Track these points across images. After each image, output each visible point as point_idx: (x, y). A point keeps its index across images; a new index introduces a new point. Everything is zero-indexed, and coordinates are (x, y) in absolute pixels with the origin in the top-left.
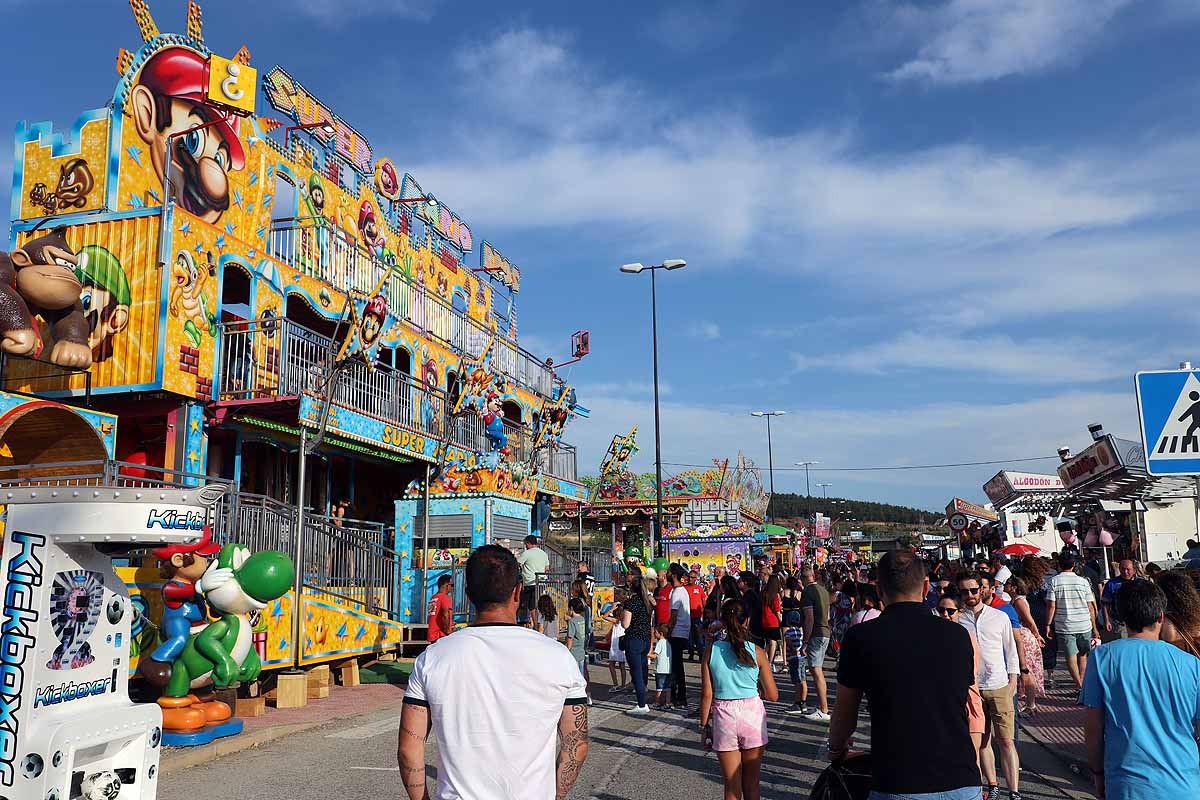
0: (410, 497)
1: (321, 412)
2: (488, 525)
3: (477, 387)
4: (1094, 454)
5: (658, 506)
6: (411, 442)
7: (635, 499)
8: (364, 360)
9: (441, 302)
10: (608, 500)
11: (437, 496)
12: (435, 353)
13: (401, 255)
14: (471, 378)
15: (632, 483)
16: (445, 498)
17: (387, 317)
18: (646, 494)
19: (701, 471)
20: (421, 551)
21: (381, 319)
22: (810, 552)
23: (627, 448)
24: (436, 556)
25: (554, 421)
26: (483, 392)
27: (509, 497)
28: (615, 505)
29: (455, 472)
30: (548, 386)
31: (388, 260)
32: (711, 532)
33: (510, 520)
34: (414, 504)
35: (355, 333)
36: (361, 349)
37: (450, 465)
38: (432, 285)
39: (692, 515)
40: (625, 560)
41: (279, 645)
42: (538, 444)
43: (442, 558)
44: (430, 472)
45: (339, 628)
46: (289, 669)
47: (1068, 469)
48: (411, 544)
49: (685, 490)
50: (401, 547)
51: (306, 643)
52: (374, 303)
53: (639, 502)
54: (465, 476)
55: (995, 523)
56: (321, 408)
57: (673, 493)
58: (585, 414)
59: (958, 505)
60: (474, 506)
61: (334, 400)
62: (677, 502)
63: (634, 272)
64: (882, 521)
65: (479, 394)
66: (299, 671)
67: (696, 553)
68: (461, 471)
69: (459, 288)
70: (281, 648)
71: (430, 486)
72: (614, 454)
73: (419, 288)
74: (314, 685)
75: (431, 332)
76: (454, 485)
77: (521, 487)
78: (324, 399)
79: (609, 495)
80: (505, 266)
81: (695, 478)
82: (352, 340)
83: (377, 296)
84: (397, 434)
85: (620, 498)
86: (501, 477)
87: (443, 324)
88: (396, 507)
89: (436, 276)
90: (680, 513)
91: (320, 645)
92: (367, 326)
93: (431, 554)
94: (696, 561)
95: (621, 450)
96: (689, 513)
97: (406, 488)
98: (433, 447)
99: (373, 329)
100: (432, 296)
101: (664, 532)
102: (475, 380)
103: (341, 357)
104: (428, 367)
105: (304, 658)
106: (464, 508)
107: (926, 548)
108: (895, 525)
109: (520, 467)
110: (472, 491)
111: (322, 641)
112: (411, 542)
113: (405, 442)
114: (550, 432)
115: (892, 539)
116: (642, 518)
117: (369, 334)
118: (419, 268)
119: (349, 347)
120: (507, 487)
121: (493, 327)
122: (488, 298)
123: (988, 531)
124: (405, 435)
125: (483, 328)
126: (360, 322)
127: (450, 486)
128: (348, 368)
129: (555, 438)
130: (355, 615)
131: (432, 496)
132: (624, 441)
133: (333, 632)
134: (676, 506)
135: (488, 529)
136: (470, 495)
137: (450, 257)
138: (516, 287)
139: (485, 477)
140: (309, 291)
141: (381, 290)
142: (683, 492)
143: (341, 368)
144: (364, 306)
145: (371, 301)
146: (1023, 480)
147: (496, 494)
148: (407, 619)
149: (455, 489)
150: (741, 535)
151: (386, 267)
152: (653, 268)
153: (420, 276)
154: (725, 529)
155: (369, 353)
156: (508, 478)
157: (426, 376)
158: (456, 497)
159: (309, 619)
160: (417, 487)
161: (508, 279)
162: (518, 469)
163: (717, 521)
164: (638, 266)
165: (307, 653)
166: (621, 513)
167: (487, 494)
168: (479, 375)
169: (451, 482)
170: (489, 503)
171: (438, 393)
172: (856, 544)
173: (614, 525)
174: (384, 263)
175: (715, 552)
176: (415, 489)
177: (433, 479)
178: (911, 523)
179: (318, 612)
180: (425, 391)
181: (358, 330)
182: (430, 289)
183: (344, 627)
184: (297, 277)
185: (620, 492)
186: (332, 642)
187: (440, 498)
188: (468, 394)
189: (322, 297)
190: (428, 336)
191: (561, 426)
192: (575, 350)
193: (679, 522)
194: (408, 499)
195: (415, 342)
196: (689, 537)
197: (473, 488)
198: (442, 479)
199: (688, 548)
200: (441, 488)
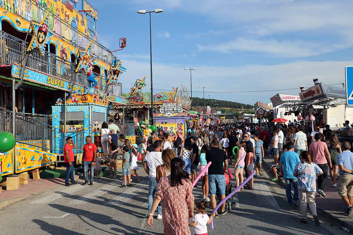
0: (58, 105)
1: (21, 71)
2: (90, 116)
3: (85, 62)
4: (314, 89)
5: (152, 105)
6: (59, 83)
7: (142, 102)
8: (38, 50)
9: (67, 24)
10: (132, 102)
11: (69, 104)
12: (66, 46)
13: (49, 3)
14: (82, 58)
15: (141, 96)
16: (73, 105)
17: (48, 33)
18: (147, 100)
19: (168, 92)
20: (63, 126)
21: (45, 34)
22: (205, 120)
23: (142, 84)
24: (69, 128)
25: (114, 74)
26: (88, 64)
27: (98, 105)
28: (135, 104)
29: (77, 95)
30: (110, 59)
31: (44, 6)
32: (171, 115)
33: (98, 113)
34: (60, 108)
35: (35, 40)
36: (37, 46)
37: (75, 92)
38: (62, 17)
39: (164, 108)
40: (140, 126)
41: (7, 166)
42: (108, 83)
43: (72, 129)
44: (66, 95)
45: (32, 158)
46: (11, 175)
47: (303, 94)
48: (59, 123)
49: (161, 99)
50: (55, 124)
51: (18, 164)
52: (42, 27)
53: (144, 103)
54: (81, 96)
55: (272, 110)
56: (21, 70)
57: (157, 100)
58: (125, 70)
59: (259, 104)
60: (85, 108)
61: (26, 67)
62: (158, 103)
63: (143, 13)
64: (229, 107)
65: (86, 64)
66: (16, 175)
67: (166, 123)
68: (79, 95)
69: (74, 18)
70: (8, 167)
71: (66, 100)
72: (137, 86)
73: (57, 18)
74: (22, 180)
75: (64, 37)
76: (76, 100)
77: (103, 100)
78: (22, 66)
79: (132, 100)
80: (92, 10)
81: (165, 94)
82: (34, 42)
83: (43, 24)
84: (53, 80)
85: (137, 101)
86: (95, 97)
87: (68, 34)
88: (53, 108)
89: (64, 13)
90: (159, 108)
91: (24, 164)
92: (39, 36)
93: (67, 127)
94: (166, 126)
95: (139, 85)
96: (163, 108)
97: (56, 101)
98: (67, 85)
99: (42, 38)
100: (63, 22)
101: (154, 115)
102: (84, 58)
103: (29, 49)
104: (63, 52)
105: (18, 170)
106: (80, 109)
107: (245, 118)
108: (233, 109)
109: (102, 93)
110: (84, 103)
111: (25, 163)
112: (59, 122)
113: (56, 83)
114: (113, 79)
115: (232, 114)
116: (145, 109)
117: (41, 40)
118: (57, 9)
119: (32, 45)
120: (97, 101)
121: (88, 35)
122: (86, 23)
123: (269, 113)
124: (56, 80)
125: (84, 35)
126: (37, 35)
127: (75, 100)
128: (32, 54)
129: (115, 81)
130: (38, 152)
131: (67, 104)
132: (140, 82)
133: (29, 159)
134: (158, 105)
135: (90, 117)
136: (83, 104)
137: (69, 5)
138: (96, 18)
139: (89, 97)
140: (11, 19)
141: (45, 21)
142: (160, 99)
143: (29, 54)
144: (38, 28)
145: (41, 26)
146: (285, 97)
147: (93, 104)
148: (58, 152)
149: (77, 102)
150: (183, 116)
151: (43, 9)
152: (150, 12)
153: (58, 13)
154: (177, 114)
155: (41, 48)
156: (98, 97)
157: (62, 55)
158: (77, 105)
159: (19, 155)
160: (61, 100)
161: (93, 15)
162: (102, 94)
163: (173, 110)
164: (144, 11)
165: (19, 168)
166: (137, 107)
167: (90, 104)
168: (85, 56)
169: (75, 99)
170: (90, 107)
171: (67, 63)
172: (220, 116)
173: (134, 111)
174: (42, 7)
175: (173, 122)
176: (60, 101)
177: (67, 98)
178: (239, 108)
179: (22, 152)
180: (62, 62)
181: (36, 38)
182: (62, 18)
183: (33, 157)
184: (5, 12)
185: (137, 99)
186: (29, 163)
187: (71, 105)
188: (82, 64)
189: (17, 21)
190: (62, 38)
191: (117, 76)
192: (121, 45)
193: (159, 111)
194: (57, 105)
195: (57, 41)
196: (163, 117)
197: (84, 101)
198: (71, 98)
199: (163, 121)
200: (71, 101)
